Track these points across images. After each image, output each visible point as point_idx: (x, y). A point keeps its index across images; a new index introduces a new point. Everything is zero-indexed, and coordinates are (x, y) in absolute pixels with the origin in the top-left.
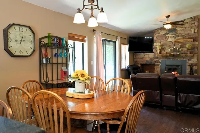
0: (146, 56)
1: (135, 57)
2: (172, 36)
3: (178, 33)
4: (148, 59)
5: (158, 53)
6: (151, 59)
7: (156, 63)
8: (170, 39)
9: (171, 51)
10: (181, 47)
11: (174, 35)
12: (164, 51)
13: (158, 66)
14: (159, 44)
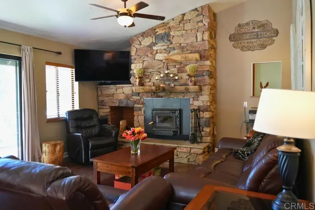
0: (120, 91)
1: (100, 93)
2: (163, 48)
3: (174, 42)
4: (122, 97)
5: (137, 84)
6: (128, 97)
7: (136, 105)
8: (160, 55)
10: (180, 71)
11: (165, 47)
12: (149, 80)
13: (140, 112)
14: (141, 67)
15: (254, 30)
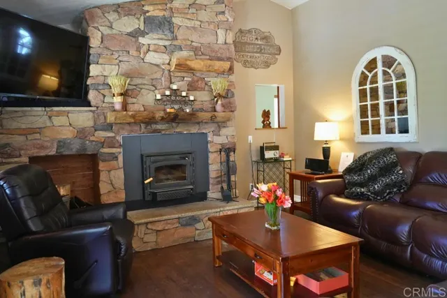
0: (57, 121)
3: (179, 37)
4: (67, 134)
5: (118, 107)
6: (82, 133)
7: (104, 150)
8: (156, 55)
9: (165, 100)
10: (192, 87)
11: (167, 43)
12: (134, 100)
13: (113, 163)
14: (114, 73)
15: (256, 42)
